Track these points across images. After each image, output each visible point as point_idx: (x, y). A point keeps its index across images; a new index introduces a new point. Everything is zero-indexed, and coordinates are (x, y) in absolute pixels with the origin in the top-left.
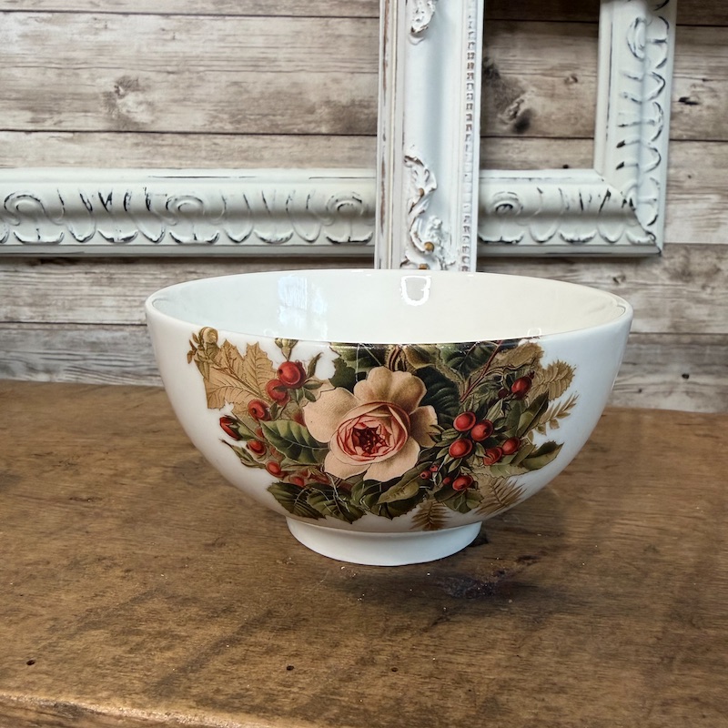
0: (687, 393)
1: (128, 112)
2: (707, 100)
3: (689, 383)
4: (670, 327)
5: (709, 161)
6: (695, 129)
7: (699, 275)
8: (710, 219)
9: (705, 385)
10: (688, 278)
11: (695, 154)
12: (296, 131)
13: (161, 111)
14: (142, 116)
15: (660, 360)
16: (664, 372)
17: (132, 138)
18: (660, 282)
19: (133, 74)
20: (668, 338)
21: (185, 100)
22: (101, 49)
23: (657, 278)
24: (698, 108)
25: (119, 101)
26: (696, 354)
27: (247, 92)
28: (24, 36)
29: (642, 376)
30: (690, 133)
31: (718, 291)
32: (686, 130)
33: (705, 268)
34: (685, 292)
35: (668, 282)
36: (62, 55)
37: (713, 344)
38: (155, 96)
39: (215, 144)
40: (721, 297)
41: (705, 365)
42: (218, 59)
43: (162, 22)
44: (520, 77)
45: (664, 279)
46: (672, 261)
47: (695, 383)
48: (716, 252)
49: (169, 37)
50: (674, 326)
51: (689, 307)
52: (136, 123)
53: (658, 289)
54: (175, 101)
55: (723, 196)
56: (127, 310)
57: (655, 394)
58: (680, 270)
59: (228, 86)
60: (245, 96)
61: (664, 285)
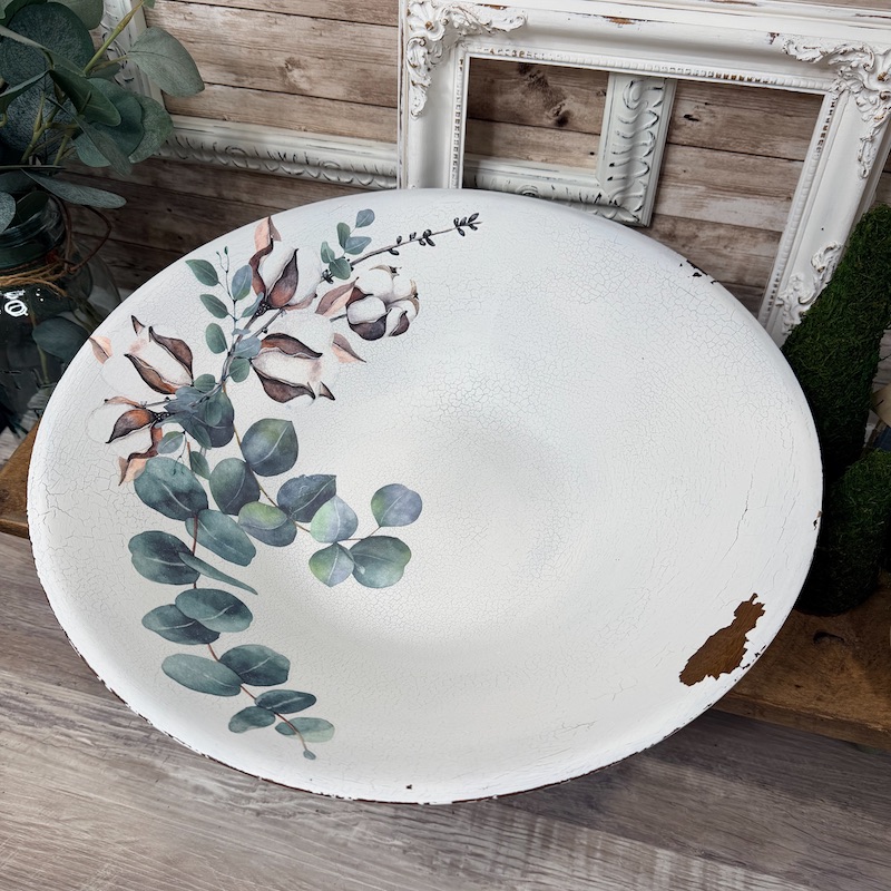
1: (295, 81)
2: (706, 119)
5: (702, 162)
6: (694, 138)
7: (682, 237)
8: (696, 202)
10: (673, 238)
11: (692, 156)
13: (316, 83)
14: (304, 85)
17: (298, 99)
19: (296, 57)
21: (330, 77)
22: (274, 37)
24: (698, 123)
25: (289, 74)
27: (372, 77)
28: (225, 23)
30: (689, 140)
31: (694, 250)
32: (687, 137)
33: (686, 234)
36: (250, 39)
38: (311, 73)
39: (352, 109)
40: (696, 253)
42: (351, 52)
43: (312, 23)
44: (563, 87)
46: (663, 225)
48: (697, 224)
49: (317, 34)
52: (300, 90)
54: (324, 78)
55: (709, 188)
58: (667, 232)
59: (358, 71)
60: (370, 80)
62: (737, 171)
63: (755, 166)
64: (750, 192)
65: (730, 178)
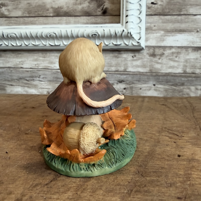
0: (155, 90)
1: (3, 12)
2: (160, 3)
3: (155, 87)
4: (149, 71)
5: (161, 21)
6: (156, 11)
7: (158, 55)
8: (161, 39)
9: (160, 88)
10: (155, 56)
11: (156, 19)
12: (44, 16)
13: (11, 11)
14: (6, 13)
15: (146, 80)
16: (148, 84)
17: (4, 19)
18: (146, 57)
20: (149, 74)
21: (16, 8)
23: (145, 56)
24: (157, 5)
26: (157, 79)
27: (32, 5)
29: (141, 85)
30: (154, 13)
31: (164, 60)
32: (153, 12)
33: (159, 53)
34: (154, 60)
35: (148, 57)
37: (162, 76)
39: (24, 20)
40: (165, 62)
41: (160, 82)
45: (147, 56)
46: (149, 51)
47: (157, 87)
48: (163, 48)
50: (151, 70)
51: (155, 65)
52: (5, 15)
53: (145, 59)
54: (14, 9)
55: (165, 32)
56: (5, 64)
57: (145, 90)
58: (152, 54)
59: (27, 4)
60: (31, 7)
61: (147, 58)
62: (175, 23)
63: (181, 20)
64: (181, 31)
65: (173, 26)
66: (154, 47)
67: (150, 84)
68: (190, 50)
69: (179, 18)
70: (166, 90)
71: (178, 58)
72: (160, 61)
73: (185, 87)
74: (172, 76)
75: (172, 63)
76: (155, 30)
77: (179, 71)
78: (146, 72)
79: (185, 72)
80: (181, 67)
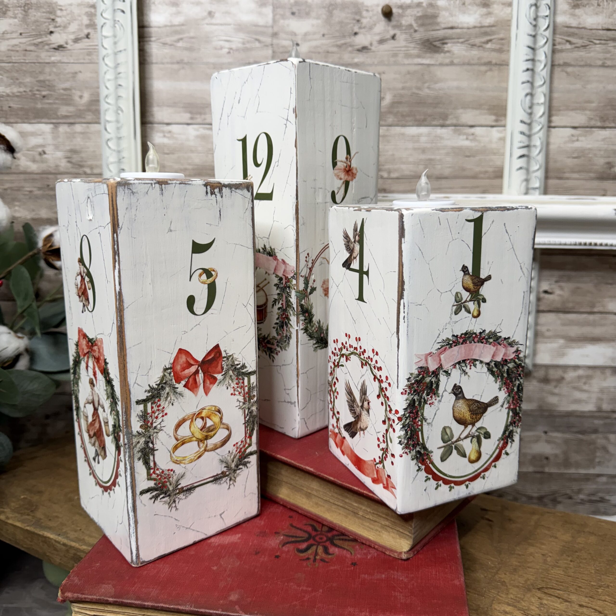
66: (547, 367)
67: (539, 432)
68: (608, 372)
69: (591, 317)
70: (566, 442)
71: (587, 385)
72: (556, 391)
73: (600, 435)
74: (577, 416)
75: (578, 395)
76: (549, 337)
77: (590, 407)
78: (532, 411)
79: (600, 410)
80: (594, 400)
